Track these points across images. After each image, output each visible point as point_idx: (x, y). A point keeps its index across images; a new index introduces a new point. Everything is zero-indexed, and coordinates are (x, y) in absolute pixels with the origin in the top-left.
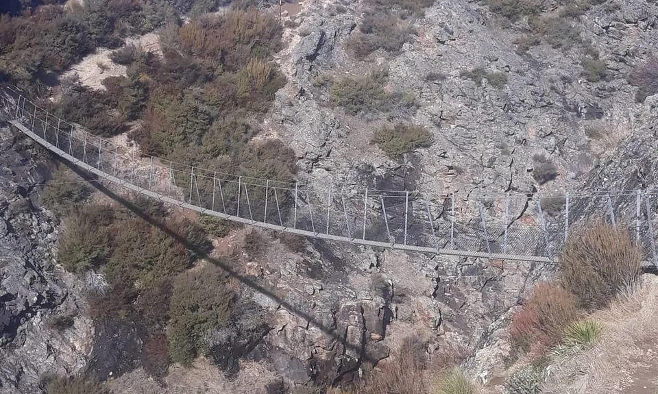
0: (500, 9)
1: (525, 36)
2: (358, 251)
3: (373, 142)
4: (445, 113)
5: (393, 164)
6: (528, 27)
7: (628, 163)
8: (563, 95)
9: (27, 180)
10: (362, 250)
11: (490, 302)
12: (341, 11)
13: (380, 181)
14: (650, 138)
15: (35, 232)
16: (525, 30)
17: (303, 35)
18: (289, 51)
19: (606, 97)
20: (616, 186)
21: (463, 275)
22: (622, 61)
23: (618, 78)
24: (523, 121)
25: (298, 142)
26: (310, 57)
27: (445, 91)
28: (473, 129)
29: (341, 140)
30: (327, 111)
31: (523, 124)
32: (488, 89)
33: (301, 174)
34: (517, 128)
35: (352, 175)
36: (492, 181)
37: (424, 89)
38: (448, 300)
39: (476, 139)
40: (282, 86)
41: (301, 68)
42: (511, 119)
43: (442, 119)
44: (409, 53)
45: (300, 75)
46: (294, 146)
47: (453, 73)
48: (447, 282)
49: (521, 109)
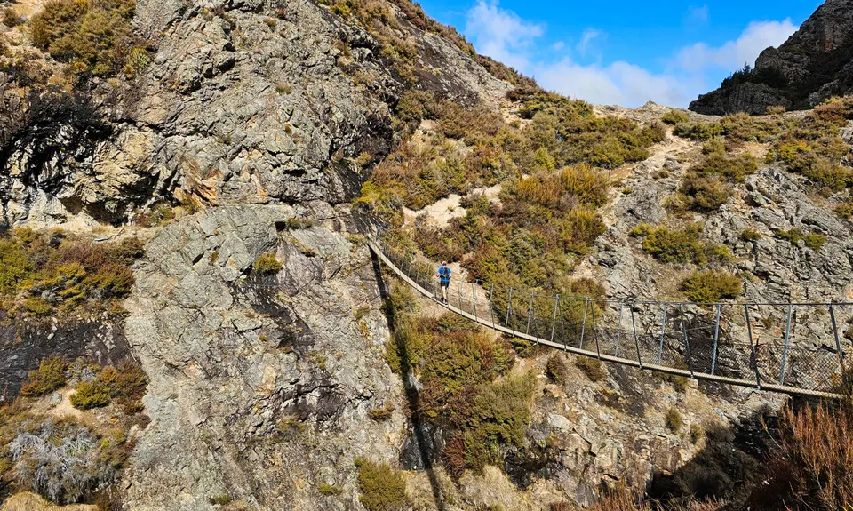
3: (682, 290)
4: (758, 269)
5: (702, 311)
12: (663, 176)
13: (686, 325)
17: (627, 193)
18: (612, 205)
24: (841, 282)
25: (610, 282)
26: (631, 211)
27: (760, 247)
28: (787, 286)
29: (652, 285)
30: (641, 258)
31: (841, 286)
32: (805, 249)
33: (610, 310)
34: (834, 289)
35: (660, 317)
36: (804, 338)
37: (738, 246)
38: (750, 449)
39: (789, 295)
40: (601, 234)
41: (623, 219)
42: (829, 280)
43: (754, 274)
44: (725, 213)
45: (619, 226)
46: (606, 285)
47: (770, 233)
48: (750, 432)
49: (840, 271)
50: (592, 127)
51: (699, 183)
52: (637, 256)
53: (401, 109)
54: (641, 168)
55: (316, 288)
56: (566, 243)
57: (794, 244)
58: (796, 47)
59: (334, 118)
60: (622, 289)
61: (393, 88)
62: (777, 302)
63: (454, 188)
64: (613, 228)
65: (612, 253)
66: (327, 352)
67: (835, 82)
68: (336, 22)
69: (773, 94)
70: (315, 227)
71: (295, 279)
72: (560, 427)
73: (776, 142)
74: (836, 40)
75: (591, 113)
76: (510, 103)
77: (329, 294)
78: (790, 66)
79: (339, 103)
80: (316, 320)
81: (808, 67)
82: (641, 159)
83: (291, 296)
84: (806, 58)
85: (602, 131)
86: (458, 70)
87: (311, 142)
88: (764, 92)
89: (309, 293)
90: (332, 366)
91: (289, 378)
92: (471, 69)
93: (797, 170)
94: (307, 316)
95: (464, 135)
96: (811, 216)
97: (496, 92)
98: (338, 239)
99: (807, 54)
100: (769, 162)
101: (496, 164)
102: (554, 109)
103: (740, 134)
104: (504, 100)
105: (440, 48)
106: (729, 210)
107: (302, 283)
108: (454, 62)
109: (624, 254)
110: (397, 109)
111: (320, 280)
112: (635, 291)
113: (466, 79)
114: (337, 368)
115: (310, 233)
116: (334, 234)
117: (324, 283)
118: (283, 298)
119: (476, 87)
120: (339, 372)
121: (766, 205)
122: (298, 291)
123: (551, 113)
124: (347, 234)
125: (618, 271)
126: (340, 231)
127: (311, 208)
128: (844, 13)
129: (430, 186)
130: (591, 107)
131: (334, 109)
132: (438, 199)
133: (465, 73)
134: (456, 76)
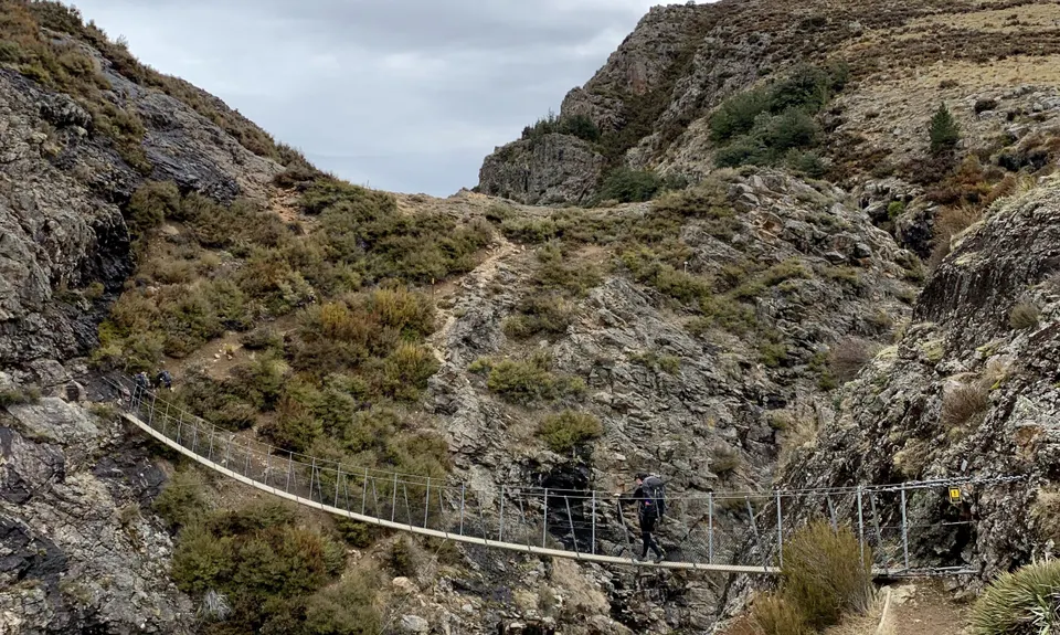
0: (669, 290)
1: (696, 318)
2: (523, 561)
3: (537, 435)
4: (616, 401)
5: (562, 459)
6: (699, 309)
7: (834, 456)
8: (741, 381)
9: (139, 483)
10: (528, 559)
11: (674, 621)
12: (497, 291)
13: (546, 477)
14: (856, 427)
15: (146, 544)
16: (697, 313)
17: (459, 317)
18: (443, 332)
19: (788, 384)
20: (823, 481)
21: (642, 588)
22: (802, 345)
23: (799, 364)
24: (701, 409)
25: (453, 434)
26: (466, 340)
27: (615, 376)
28: (647, 418)
29: (502, 432)
30: (486, 399)
31: (701, 413)
32: (662, 374)
33: (456, 470)
34: (695, 417)
35: (514, 471)
36: (671, 477)
37: (592, 375)
38: (626, 618)
39: (650, 429)
40: (435, 372)
41: (456, 352)
42: (688, 407)
43: (613, 408)
44: (574, 336)
45: (455, 359)
46: (449, 438)
47: (623, 357)
48: (625, 597)
49: (698, 396)
50: (401, 228)
51: (540, 301)
52: (481, 397)
53: (133, 211)
54: (470, 282)
55: (58, 488)
56: (393, 389)
57: (651, 369)
58: (607, 88)
59: (52, 237)
60: (468, 442)
61: (121, 181)
62: (639, 439)
63: (231, 323)
64: (450, 364)
65: (452, 396)
66: (88, 578)
67: (655, 135)
68: (32, 91)
69: (585, 149)
70: (43, 399)
71: (25, 478)
72: (417, 630)
73: (617, 245)
74: (651, 81)
75: (395, 206)
76: (280, 190)
77: (79, 494)
78: (602, 113)
79: (60, 214)
80: (65, 535)
81: (622, 114)
82: (468, 271)
83: (21, 504)
84: (619, 104)
85: (415, 234)
86: (202, 145)
87: (30, 276)
88: (576, 146)
89: (49, 497)
90: (97, 598)
91: (37, 624)
92: (219, 143)
93: (643, 280)
94: (50, 530)
95: (228, 243)
96: (663, 336)
97: (259, 177)
98: (77, 413)
99: (620, 98)
100: (612, 271)
101: (285, 286)
102: (347, 204)
103: (575, 234)
104: (272, 187)
105: (172, 113)
106: (577, 333)
107: (35, 484)
108: (196, 133)
109: (466, 397)
110: (128, 209)
111: (61, 476)
112: (484, 443)
113: (217, 158)
114: (104, 599)
115: (37, 408)
116: (70, 405)
117: (68, 480)
118: (9, 508)
119: (230, 170)
120: (108, 605)
121: (616, 324)
122: (31, 496)
123: (345, 209)
124: (88, 404)
125: (461, 419)
126: (77, 401)
127: (33, 371)
128: (656, 46)
129: (198, 322)
130: (394, 200)
131: (52, 223)
132: (209, 339)
133: (212, 150)
134: (201, 155)
